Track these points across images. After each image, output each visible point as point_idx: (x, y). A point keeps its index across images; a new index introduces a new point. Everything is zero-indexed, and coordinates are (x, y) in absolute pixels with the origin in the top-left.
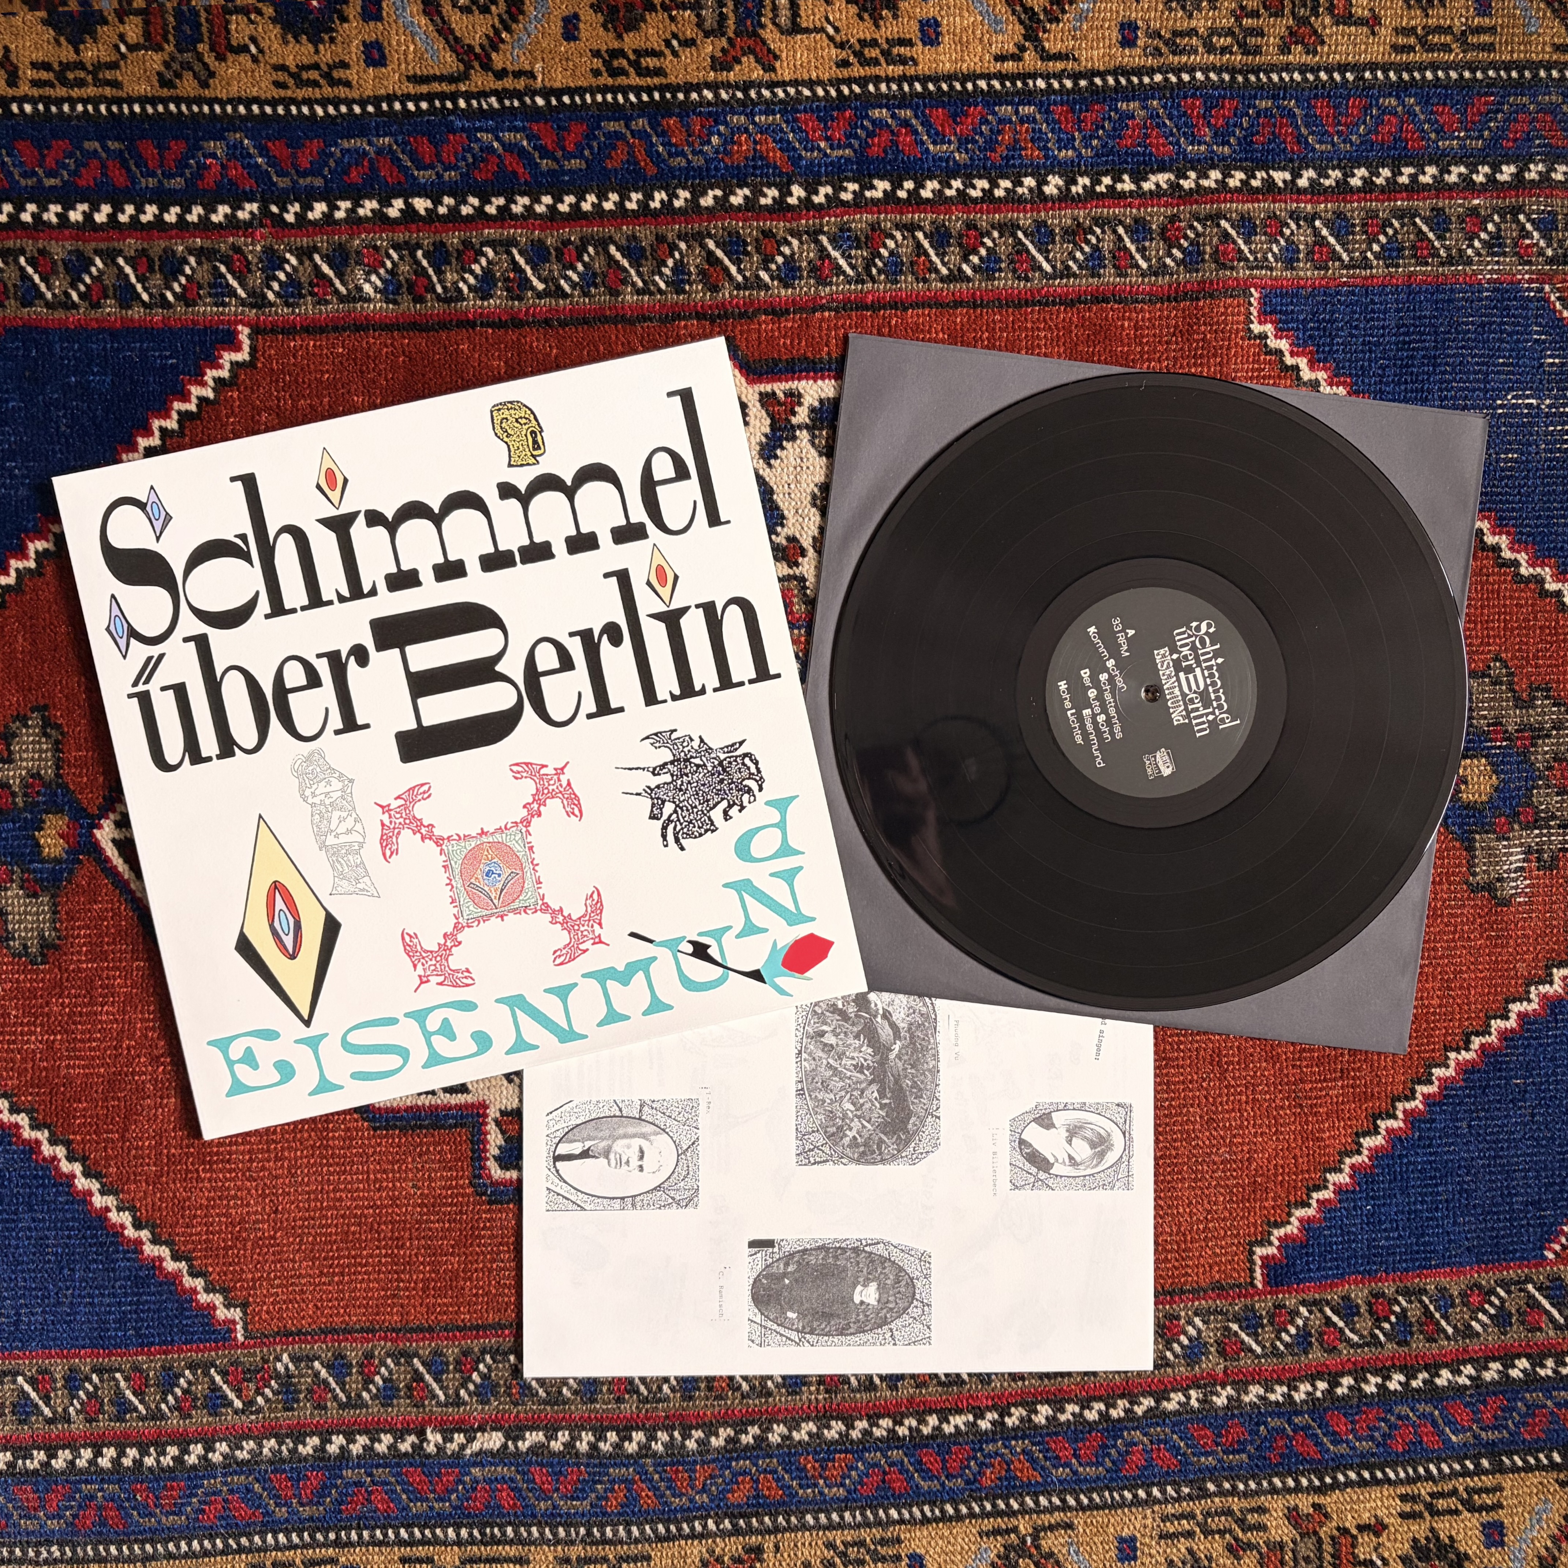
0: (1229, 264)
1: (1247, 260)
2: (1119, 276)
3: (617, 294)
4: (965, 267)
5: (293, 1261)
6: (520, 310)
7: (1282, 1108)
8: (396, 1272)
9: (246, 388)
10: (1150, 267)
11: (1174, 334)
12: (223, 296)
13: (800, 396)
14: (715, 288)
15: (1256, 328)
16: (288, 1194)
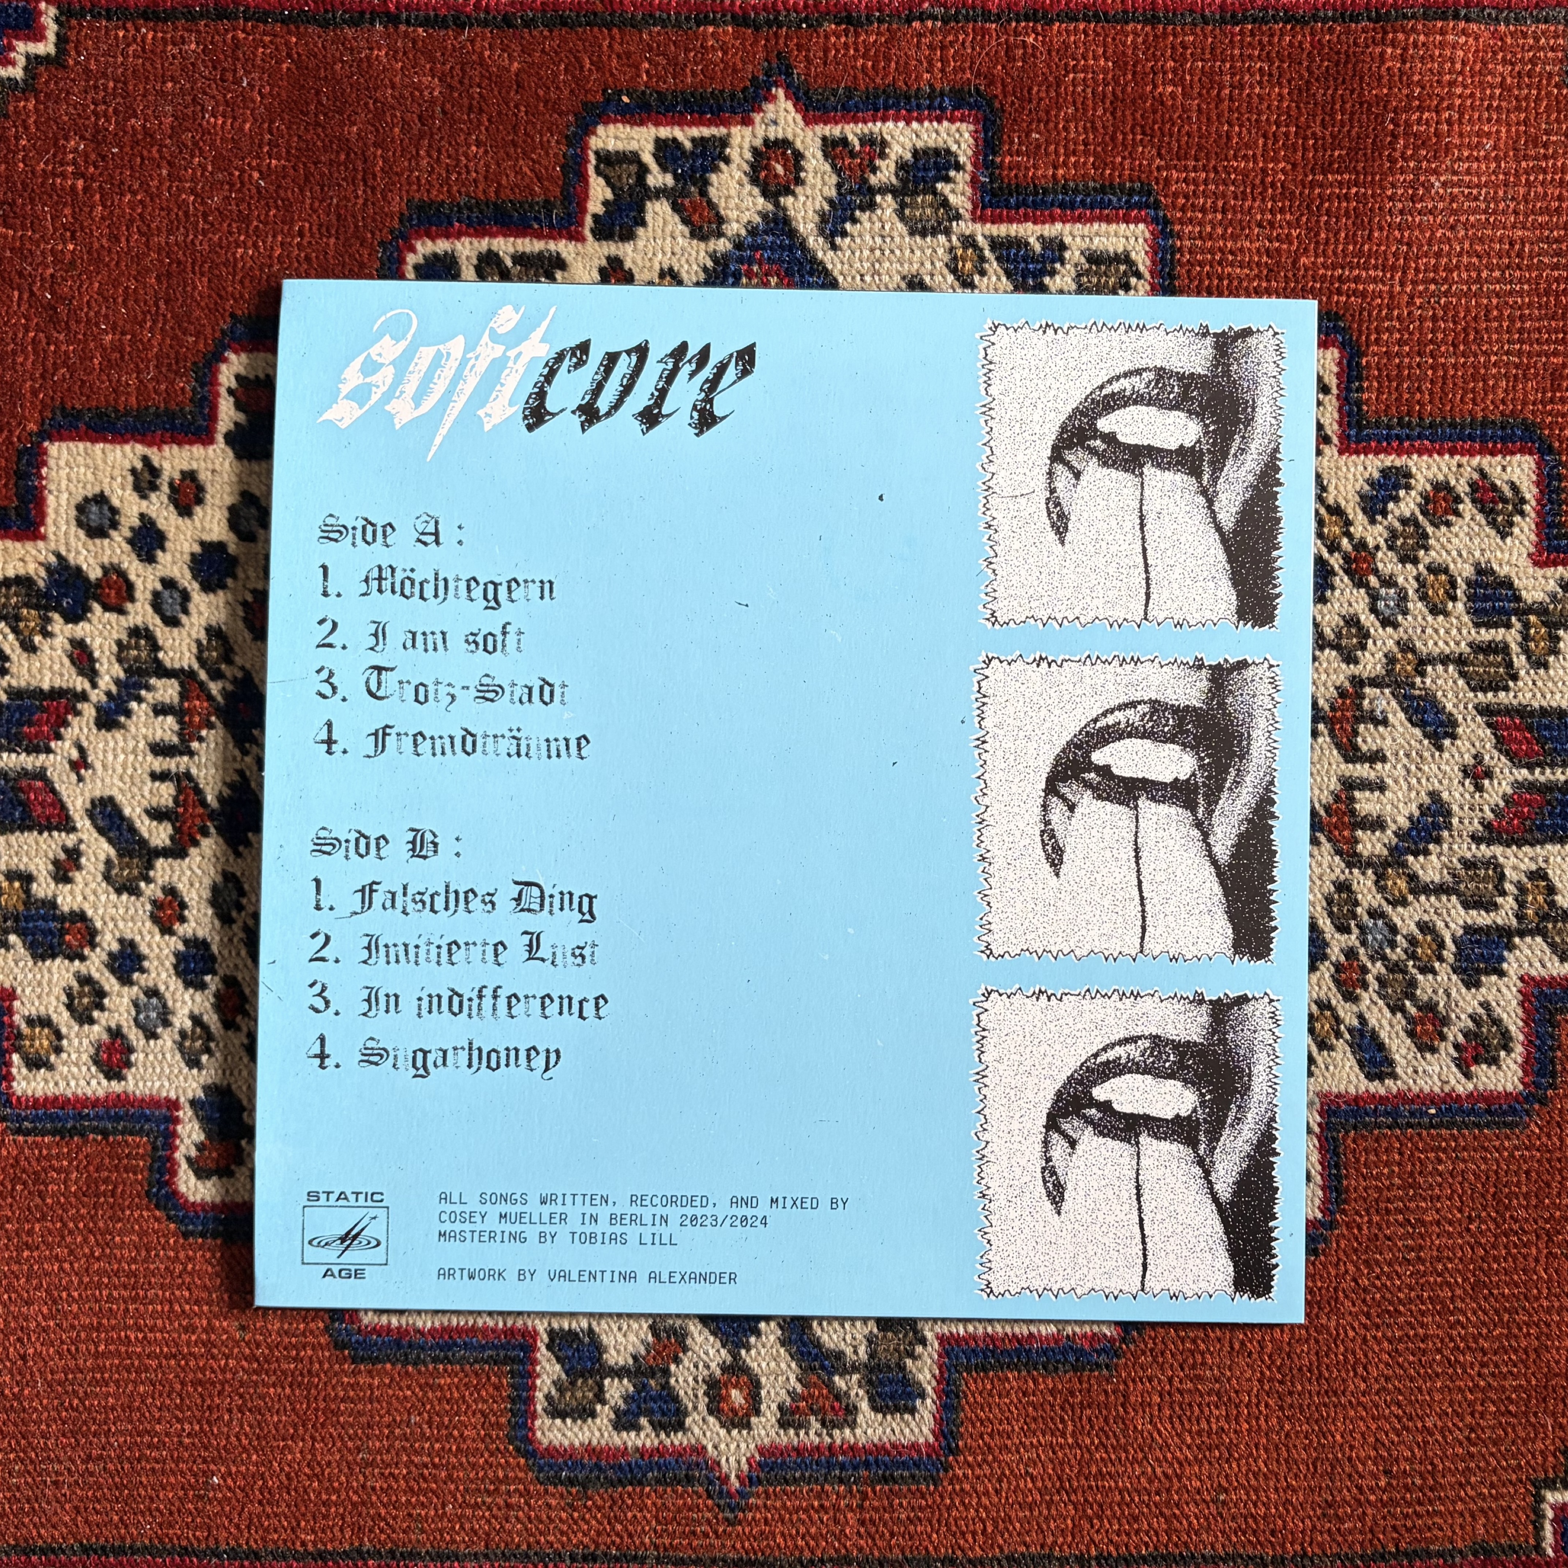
9: (48, 96)
13: (888, 143)
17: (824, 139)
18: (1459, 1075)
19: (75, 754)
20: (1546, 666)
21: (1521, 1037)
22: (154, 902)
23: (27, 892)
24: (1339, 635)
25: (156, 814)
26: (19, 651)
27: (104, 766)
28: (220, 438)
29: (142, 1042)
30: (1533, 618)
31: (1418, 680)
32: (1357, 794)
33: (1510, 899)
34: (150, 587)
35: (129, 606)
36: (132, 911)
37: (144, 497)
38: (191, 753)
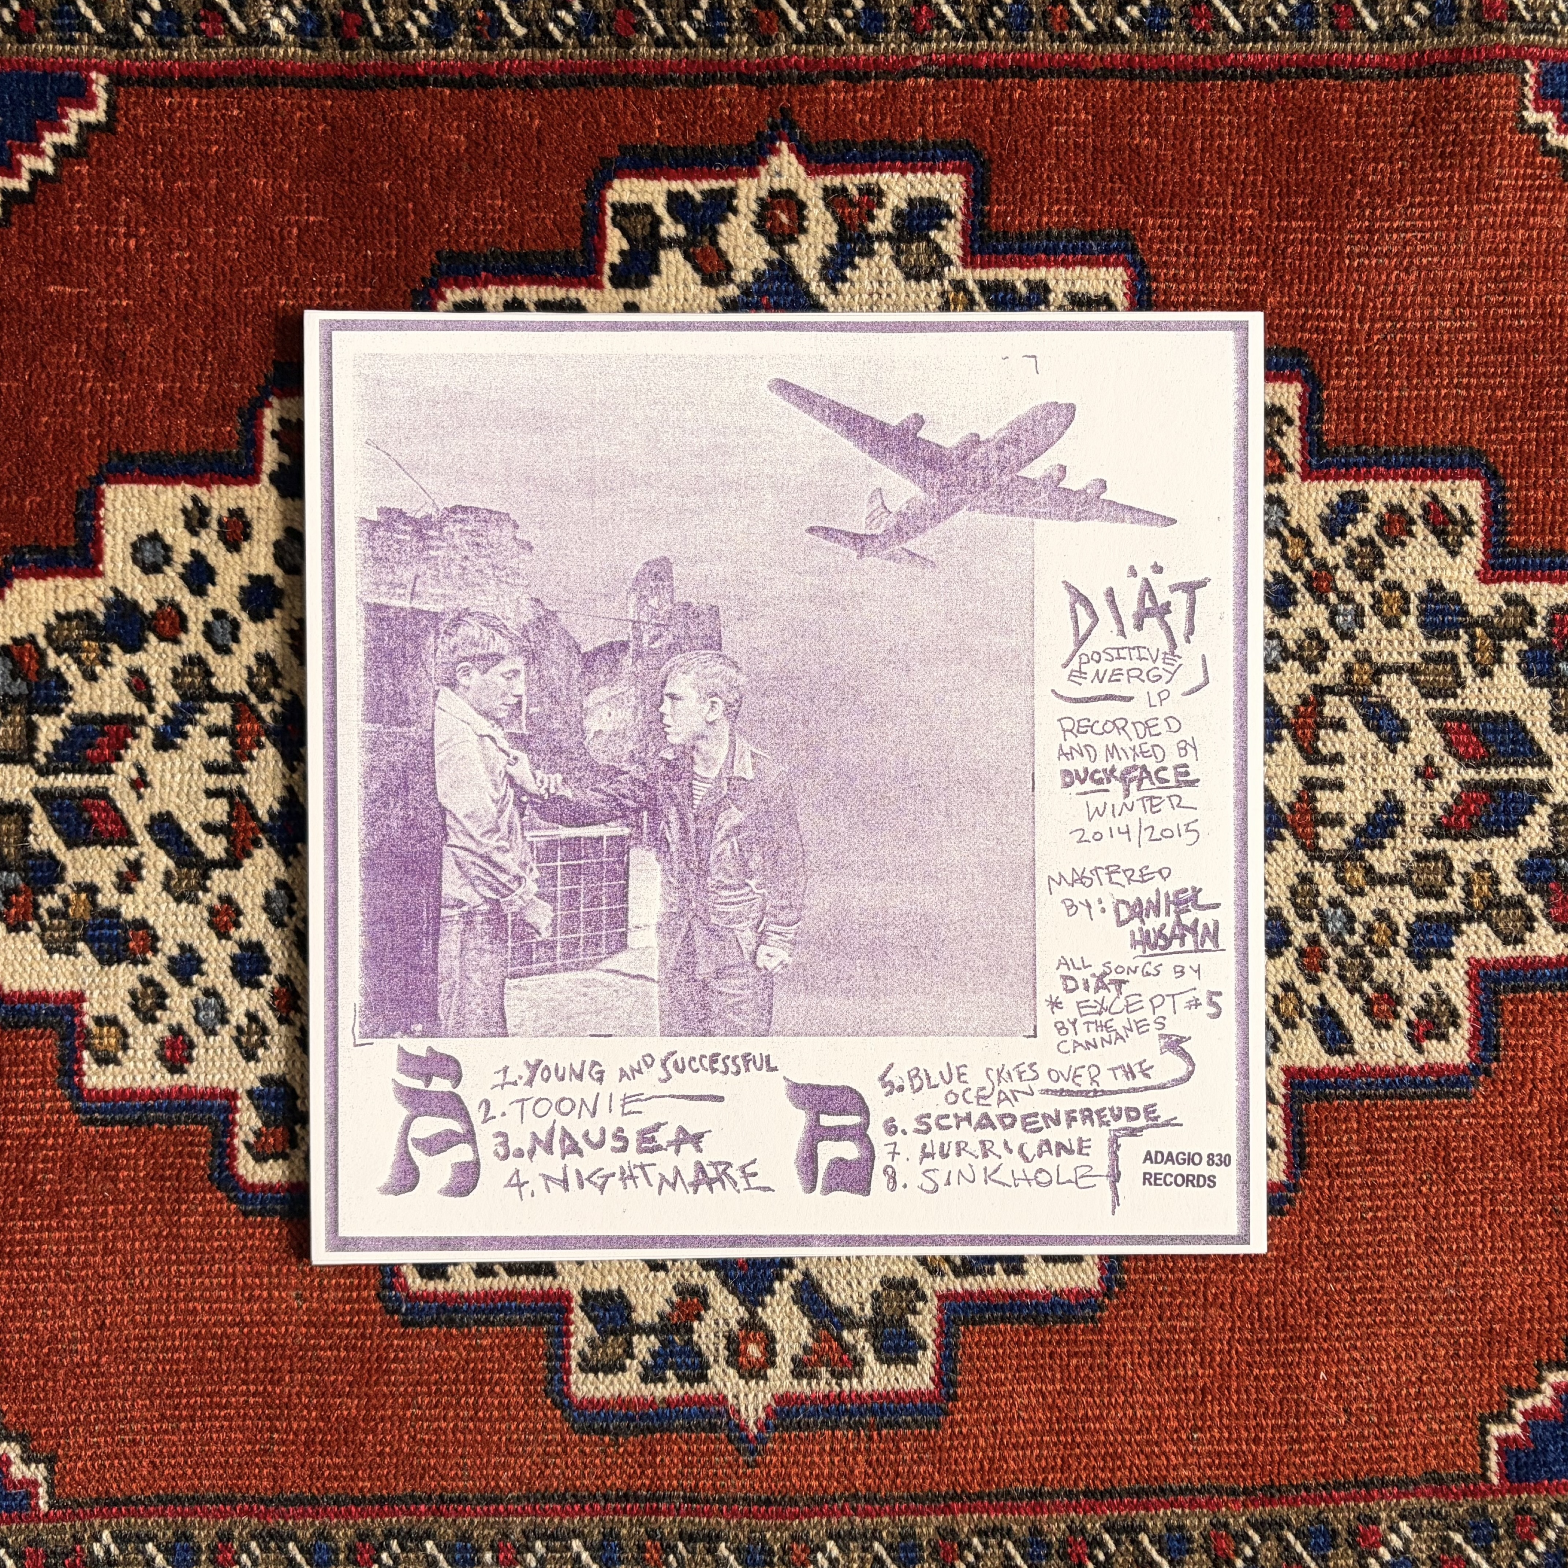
0: (1496, 24)
1: (1522, 19)
2: (1338, 39)
3: (629, 44)
4: (1119, 21)
5: (124, 1398)
6: (490, 64)
7: (1533, 1225)
8: (268, 1418)
9: (99, 161)
10: (1381, 28)
11: (1413, 124)
12: (71, 28)
13: (881, 193)
14: (766, 41)
15: (1532, 117)
16: (120, 1302)
17: (825, 189)
18: (1412, 1050)
19: (134, 774)
20: (1491, 674)
21: (1468, 1015)
22: (211, 910)
23: (94, 903)
24: (1300, 647)
25: (210, 828)
26: (80, 680)
27: (163, 785)
28: (265, 478)
29: (203, 1039)
30: (1479, 631)
31: (1374, 688)
32: (1318, 794)
33: (1458, 889)
34: (202, 619)
35: (183, 637)
36: (190, 918)
37: (194, 533)
38: (243, 772)
